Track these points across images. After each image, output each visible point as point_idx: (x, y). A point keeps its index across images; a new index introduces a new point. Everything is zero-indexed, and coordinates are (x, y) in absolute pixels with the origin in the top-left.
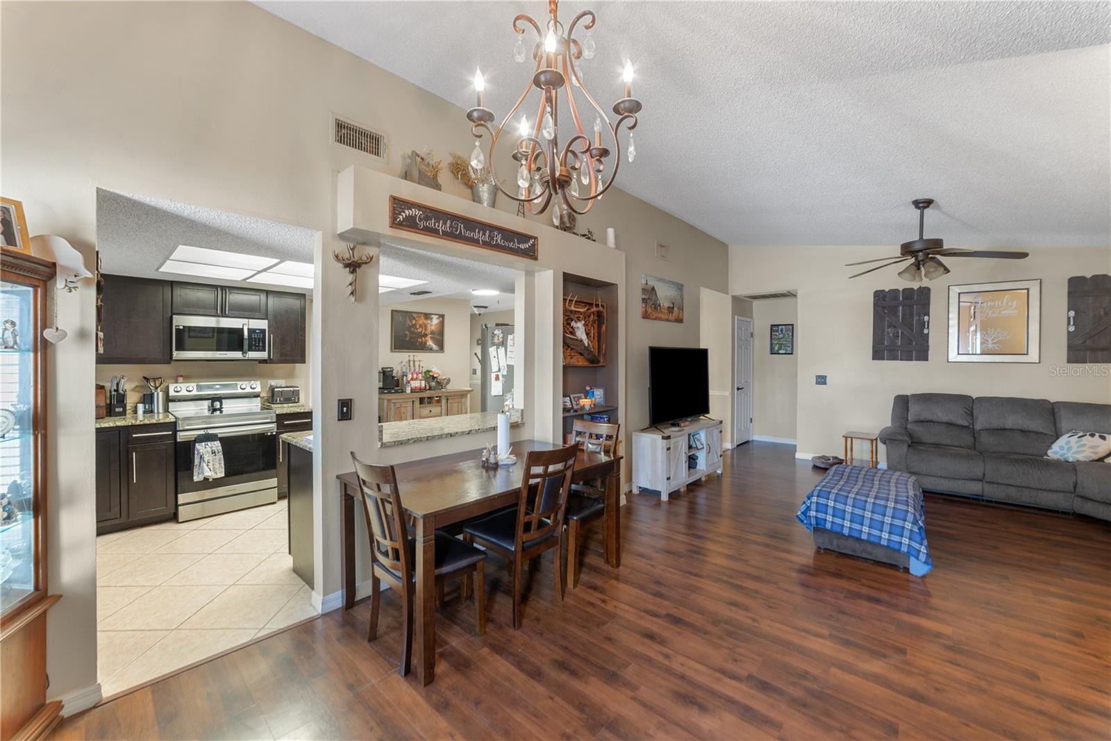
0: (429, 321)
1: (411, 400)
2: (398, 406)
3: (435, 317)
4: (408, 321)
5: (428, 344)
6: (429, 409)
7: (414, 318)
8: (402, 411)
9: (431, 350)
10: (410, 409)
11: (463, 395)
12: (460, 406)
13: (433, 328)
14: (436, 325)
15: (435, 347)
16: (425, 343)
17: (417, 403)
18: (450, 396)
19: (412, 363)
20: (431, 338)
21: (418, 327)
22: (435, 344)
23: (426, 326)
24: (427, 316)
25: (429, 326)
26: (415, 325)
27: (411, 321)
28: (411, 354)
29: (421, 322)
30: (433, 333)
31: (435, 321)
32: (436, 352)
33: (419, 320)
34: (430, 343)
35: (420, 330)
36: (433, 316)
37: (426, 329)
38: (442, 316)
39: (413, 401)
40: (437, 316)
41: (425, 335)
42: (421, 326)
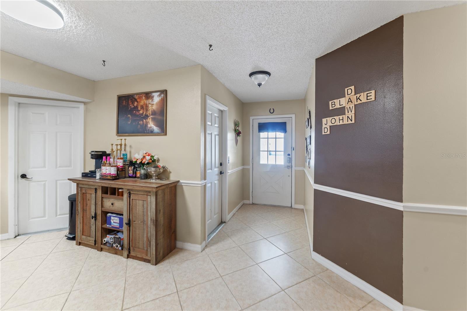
0: (150, 101)
1: (95, 188)
2: (84, 192)
3: (156, 95)
4: (131, 104)
5: (149, 126)
6: (112, 201)
7: (136, 100)
8: (88, 197)
9: (151, 133)
10: (93, 195)
11: (149, 192)
12: (145, 206)
13: (154, 107)
14: (157, 104)
15: (156, 129)
16: (146, 125)
17: (99, 192)
18: (132, 190)
19: (123, 146)
20: (153, 119)
21: (139, 109)
22: (157, 126)
23: (147, 106)
24: (148, 95)
25: (150, 105)
26: (137, 107)
27: (133, 103)
28: (123, 138)
29: (142, 103)
30: (154, 113)
31: (157, 99)
32: (157, 134)
33: (140, 102)
34: (151, 125)
35: (141, 112)
36: (154, 94)
37: (147, 110)
38: (164, 92)
39: (96, 189)
40: (159, 93)
41: (146, 117)
42: (142, 107)
